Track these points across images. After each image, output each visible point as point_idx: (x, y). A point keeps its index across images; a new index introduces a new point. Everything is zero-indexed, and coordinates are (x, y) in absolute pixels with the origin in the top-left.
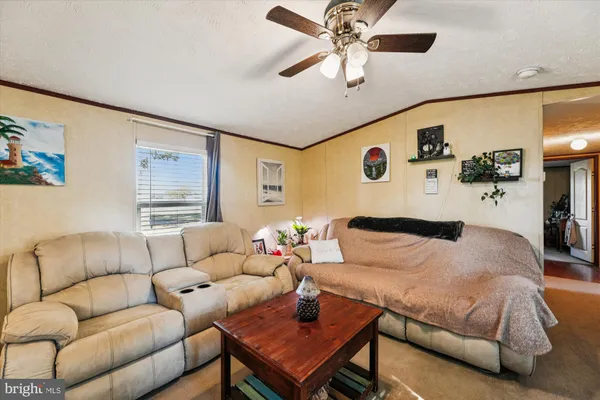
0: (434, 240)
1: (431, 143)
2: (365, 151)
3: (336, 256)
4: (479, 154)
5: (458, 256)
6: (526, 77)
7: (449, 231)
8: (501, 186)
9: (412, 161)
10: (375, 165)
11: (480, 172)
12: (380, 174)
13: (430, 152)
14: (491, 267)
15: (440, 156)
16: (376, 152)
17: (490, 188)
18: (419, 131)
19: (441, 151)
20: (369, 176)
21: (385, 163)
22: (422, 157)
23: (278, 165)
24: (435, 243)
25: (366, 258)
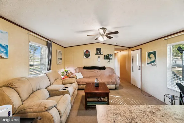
0: (101, 70)
1: (99, 51)
2: (85, 51)
3: (82, 77)
4: (107, 54)
5: (106, 72)
6: (115, 44)
7: (104, 68)
8: (110, 60)
9: (96, 54)
10: (87, 54)
11: (107, 58)
12: (88, 57)
13: (99, 53)
14: (111, 74)
15: (101, 54)
16: (87, 51)
17: (108, 60)
18: (97, 48)
19: (101, 53)
20: (86, 57)
21: (89, 54)
22: (97, 54)
23: (61, 52)
25: (88, 76)
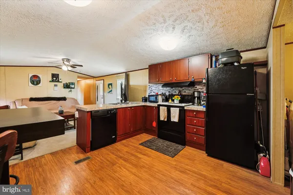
1: (55, 78)
2: (31, 75)
4: (67, 83)
5: (67, 103)
7: (64, 99)
8: (72, 89)
9: (50, 81)
10: (35, 80)
11: (67, 86)
13: (55, 80)
15: (58, 81)
16: (35, 76)
17: (70, 89)
18: (52, 74)
21: (40, 81)
22: (53, 81)
24: (61, 102)
